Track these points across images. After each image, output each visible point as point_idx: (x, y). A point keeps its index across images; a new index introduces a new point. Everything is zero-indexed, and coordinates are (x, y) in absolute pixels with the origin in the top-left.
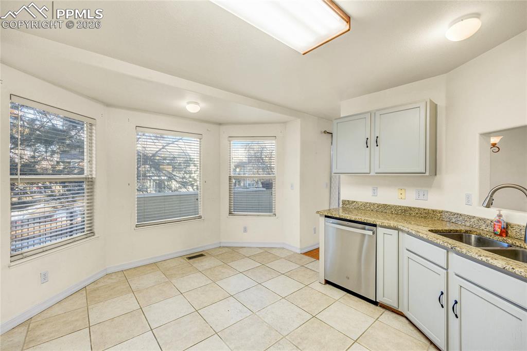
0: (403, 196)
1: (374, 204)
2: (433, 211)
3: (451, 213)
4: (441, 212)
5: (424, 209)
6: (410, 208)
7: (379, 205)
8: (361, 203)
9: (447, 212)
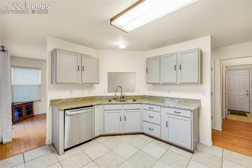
0: (84, 93)
1: (72, 99)
2: (94, 97)
3: (99, 96)
4: (96, 97)
5: (91, 97)
6: (87, 97)
7: (74, 99)
8: (65, 100)
9: (98, 96)
